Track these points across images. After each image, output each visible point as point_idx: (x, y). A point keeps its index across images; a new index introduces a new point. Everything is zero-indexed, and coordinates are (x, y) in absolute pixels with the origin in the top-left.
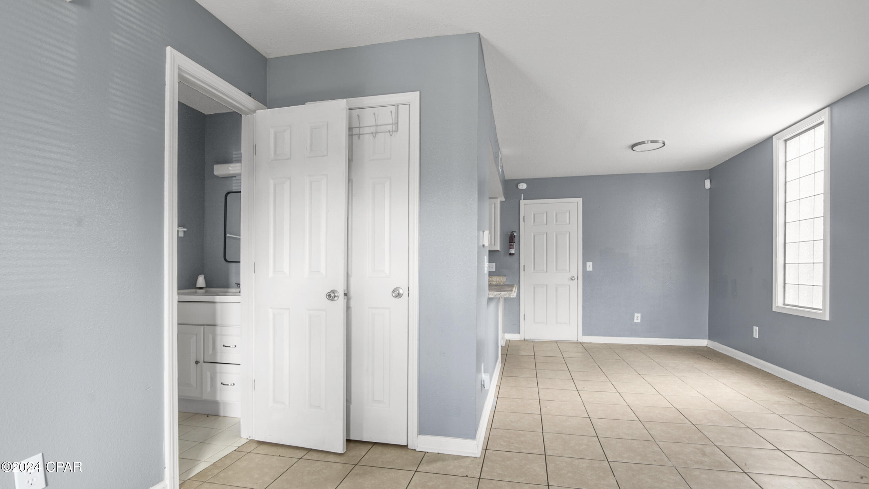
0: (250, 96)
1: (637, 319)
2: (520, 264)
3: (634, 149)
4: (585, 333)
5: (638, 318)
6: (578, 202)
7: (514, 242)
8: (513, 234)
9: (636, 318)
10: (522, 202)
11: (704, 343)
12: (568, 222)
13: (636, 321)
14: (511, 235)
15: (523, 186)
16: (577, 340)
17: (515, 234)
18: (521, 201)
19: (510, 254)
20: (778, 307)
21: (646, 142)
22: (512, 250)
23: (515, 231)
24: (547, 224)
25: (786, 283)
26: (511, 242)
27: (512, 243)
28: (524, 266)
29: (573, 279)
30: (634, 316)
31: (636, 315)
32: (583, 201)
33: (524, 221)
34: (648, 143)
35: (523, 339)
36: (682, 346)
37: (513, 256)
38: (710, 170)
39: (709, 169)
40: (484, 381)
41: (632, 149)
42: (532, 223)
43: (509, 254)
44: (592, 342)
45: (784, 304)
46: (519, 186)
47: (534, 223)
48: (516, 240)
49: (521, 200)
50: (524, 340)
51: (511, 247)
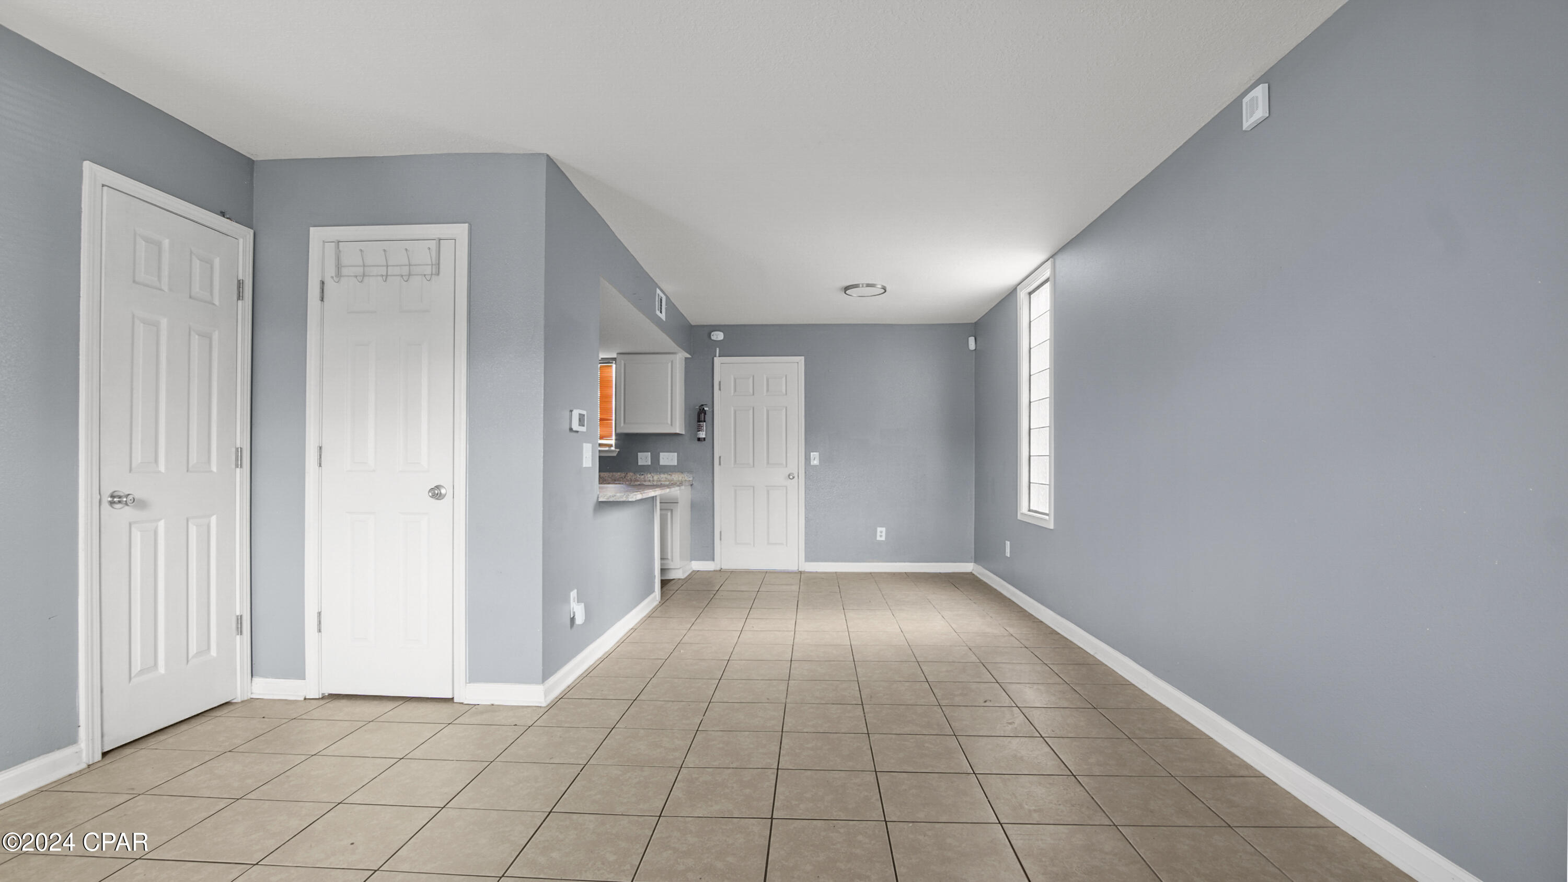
0: (224, 216)
1: (881, 536)
2: (713, 454)
3: (847, 292)
4: (808, 559)
5: (881, 534)
6: (798, 363)
7: (705, 421)
8: (704, 408)
9: (878, 534)
10: (717, 360)
11: (968, 567)
12: (784, 391)
13: (878, 538)
14: (700, 410)
15: (718, 336)
16: (797, 569)
17: (705, 409)
18: (715, 358)
19: (699, 439)
20: (1022, 513)
21: (861, 286)
22: (701, 432)
23: (706, 405)
24: (753, 394)
25: (1031, 481)
26: (699, 421)
27: (702, 422)
28: (720, 457)
29: (791, 477)
30: (876, 531)
31: (879, 529)
32: (805, 361)
33: (720, 389)
34: (863, 287)
35: (718, 568)
36: (940, 573)
37: (703, 442)
38: (975, 323)
39: (974, 321)
40: (574, 613)
41: (845, 293)
42: (732, 392)
43: (697, 439)
44: (818, 571)
45: (1030, 510)
46: (713, 335)
47: (734, 393)
48: (708, 417)
49: (716, 356)
50: (720, 570)
51: (699, 429)
